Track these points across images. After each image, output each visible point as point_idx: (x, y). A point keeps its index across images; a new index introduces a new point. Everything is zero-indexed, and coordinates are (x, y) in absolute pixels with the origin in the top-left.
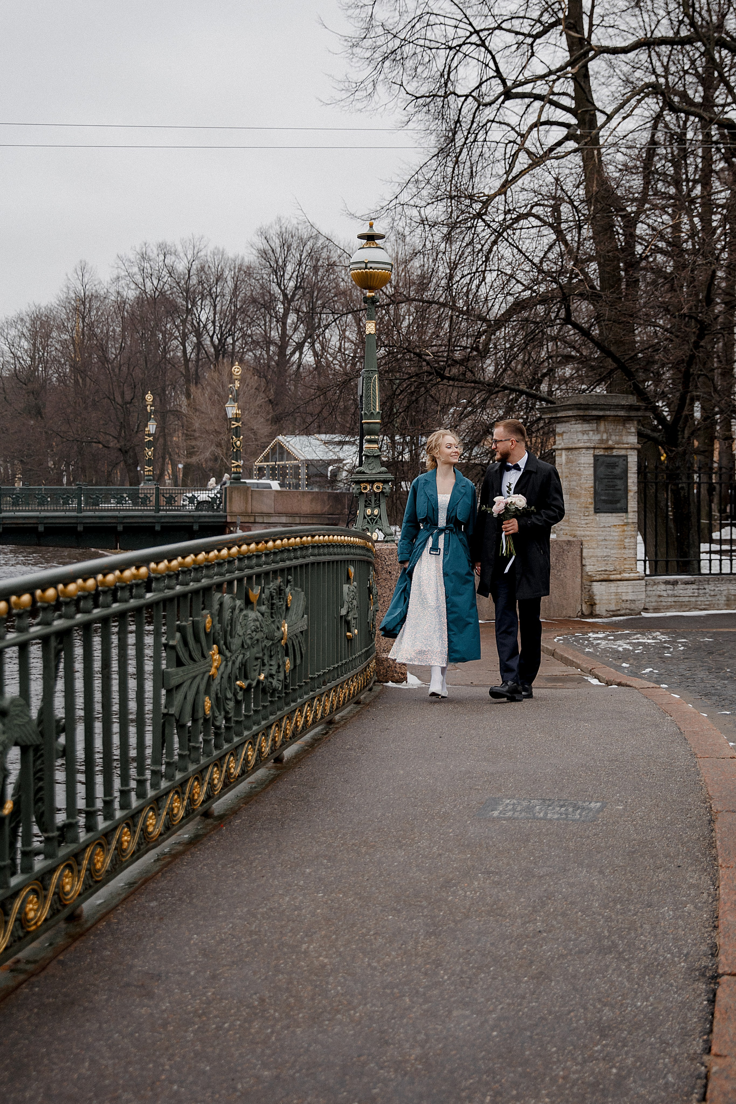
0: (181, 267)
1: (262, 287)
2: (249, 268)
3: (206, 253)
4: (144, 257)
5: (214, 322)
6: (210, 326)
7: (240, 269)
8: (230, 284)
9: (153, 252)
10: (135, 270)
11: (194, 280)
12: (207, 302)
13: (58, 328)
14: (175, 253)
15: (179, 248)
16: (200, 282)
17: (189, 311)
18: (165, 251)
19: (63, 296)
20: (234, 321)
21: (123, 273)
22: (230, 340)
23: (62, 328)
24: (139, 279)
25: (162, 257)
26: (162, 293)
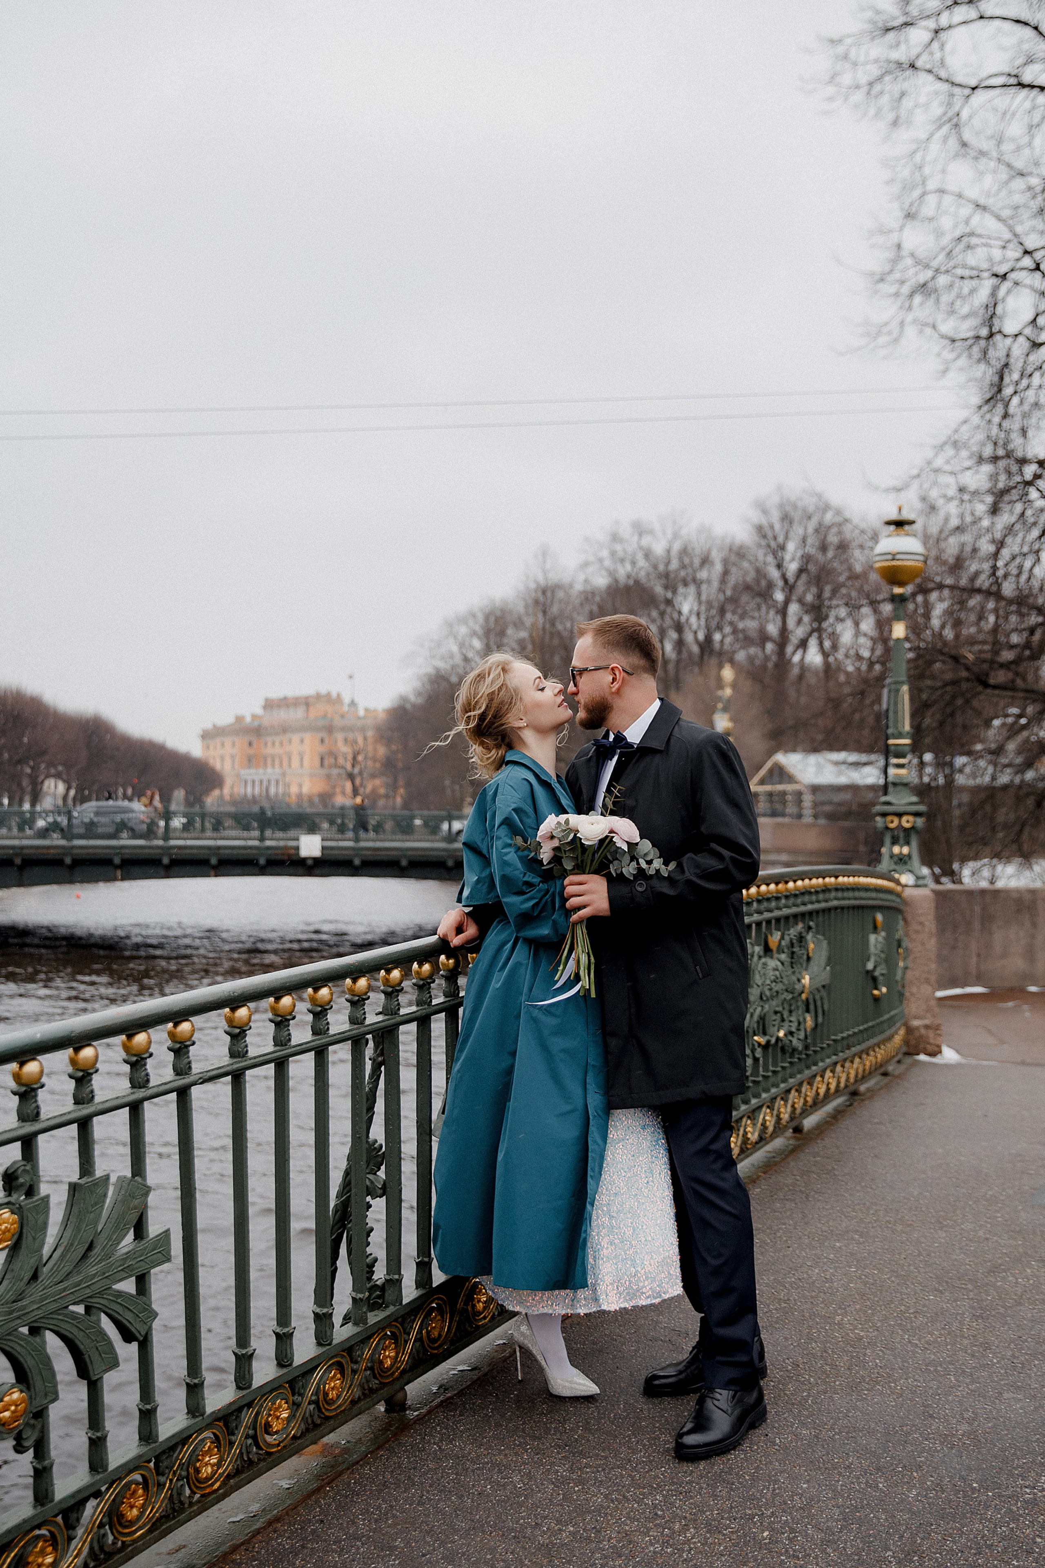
0: (659, 548)
1: (758, 571)
2: (741, 547)
3: (690, 530)
4: (615, 538)
5: (698, 614)
6: (693, 620)
7: (730, 550)
8: (718, 568)
9: (626, 531)
10: (605, 553)
11: (674, 565)
12: (692, 589)
13: (515, 625)
14: (651, 532)
15: (657, 527)
16: (683, 567)
17: (669, 602)
18: (640, 529)
19: (521, 587)
20: (722, 611)
21: (591, 558)
22: (717, 637)
23: (518, 624)
24: (607, 563)
25: (636, 538)
26: (637, 582)
